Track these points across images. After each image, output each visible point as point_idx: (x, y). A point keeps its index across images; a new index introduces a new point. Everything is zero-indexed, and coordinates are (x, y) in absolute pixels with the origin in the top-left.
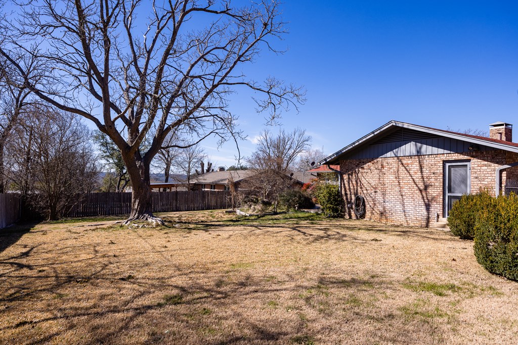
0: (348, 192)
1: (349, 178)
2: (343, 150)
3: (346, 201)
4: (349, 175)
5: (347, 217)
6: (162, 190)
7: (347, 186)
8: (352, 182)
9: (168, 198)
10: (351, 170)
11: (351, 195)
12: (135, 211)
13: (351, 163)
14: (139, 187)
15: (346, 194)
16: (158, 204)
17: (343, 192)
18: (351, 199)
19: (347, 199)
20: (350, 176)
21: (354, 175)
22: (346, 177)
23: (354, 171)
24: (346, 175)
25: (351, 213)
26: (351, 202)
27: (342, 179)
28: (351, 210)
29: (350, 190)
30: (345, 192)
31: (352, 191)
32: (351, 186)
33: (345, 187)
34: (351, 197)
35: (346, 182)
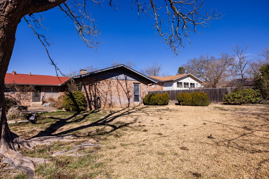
0: (89, 95)
1: (90, 88)
3: (87, 101)
4: (90, 86)
7: (88, 92)
8: (92, 90)
10: (91, 83)
11: (91, 97)
13: (91, 79)
15: (88, 97)
18: (91, 99)
19: (88, 99)
20: (91, 87)
21: (93, 86)
22: (87, 87)
23: (93, 84)
24: (87, 86)
25: (91, 107)
26: (91, 101)
27: (85, 88)
28: (92, 105)
29: (90, 94)
30: (87, 95)
31: (92, 95)
32: (92, 92)
33: (87, 92)
34: (91, 98)
35: (87, 89)
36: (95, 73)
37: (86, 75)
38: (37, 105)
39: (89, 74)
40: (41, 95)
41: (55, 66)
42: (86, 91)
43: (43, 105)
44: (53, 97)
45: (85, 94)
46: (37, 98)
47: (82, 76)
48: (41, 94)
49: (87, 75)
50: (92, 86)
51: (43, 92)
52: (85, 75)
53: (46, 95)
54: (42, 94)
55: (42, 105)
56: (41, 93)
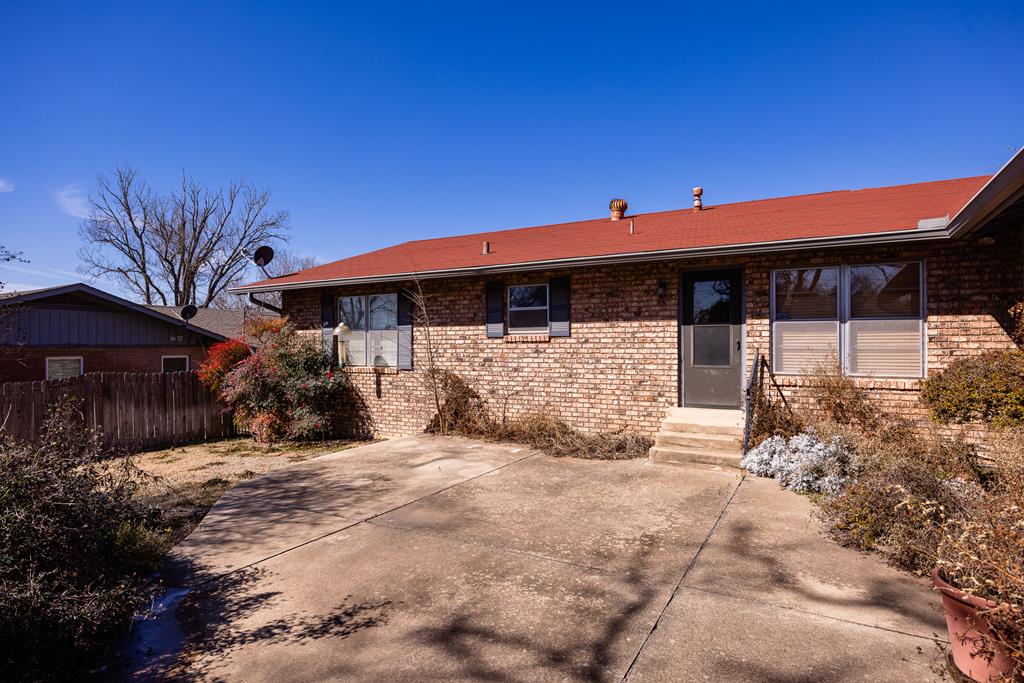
38: (705, 444)
40: (744, 345)
43: (753, 459)
44: (854, 369)
46: (713, 371)
48: (746, 340)
51: (760, 316)
53: (786, 344)
54: (754, 335)
55: (747, 448)
56: (745, 328)
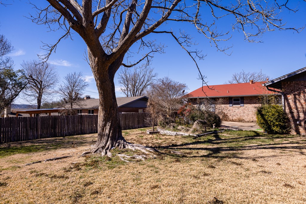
0: (295, 111)
1: (295, 98)
2: (298, 71)
3: (291, 119)
4: (295, 95)
5: (294, 133)
6: (33, 115)
7: (292, 105)
8: (299, 101)
9: (74, 122)
10: (297, 90)
11: (298, 112)
12: (106, 138)
13: (298, 84)
14: (111, 108)
15: (291, 113)
16: (65, 127)
17: (287, 111)
18: (299, 117)
19: (293, 117)
20: (297, 96)
21: (302, 95)
22: (290, 97)
23: (302, 91)
24: (291, 95)
25: (299, 130)
26: (298, 119)
27: (286, 99)
28: (300, 127)
29: (297, 108)
30: (290, 110)
31: (299, 109)
32: (299, 105)
33: (290, 106)
34: (299, 115)
35: (291, 101)
36: (298, 73)
37: (282, 79)
39: (286, 77)
41: (203, 80)
42: (289, 104)
45: (287, 108)
47: (275, 82)
49: (284, 78)
50: (299, 94)
52: (279, 80)
